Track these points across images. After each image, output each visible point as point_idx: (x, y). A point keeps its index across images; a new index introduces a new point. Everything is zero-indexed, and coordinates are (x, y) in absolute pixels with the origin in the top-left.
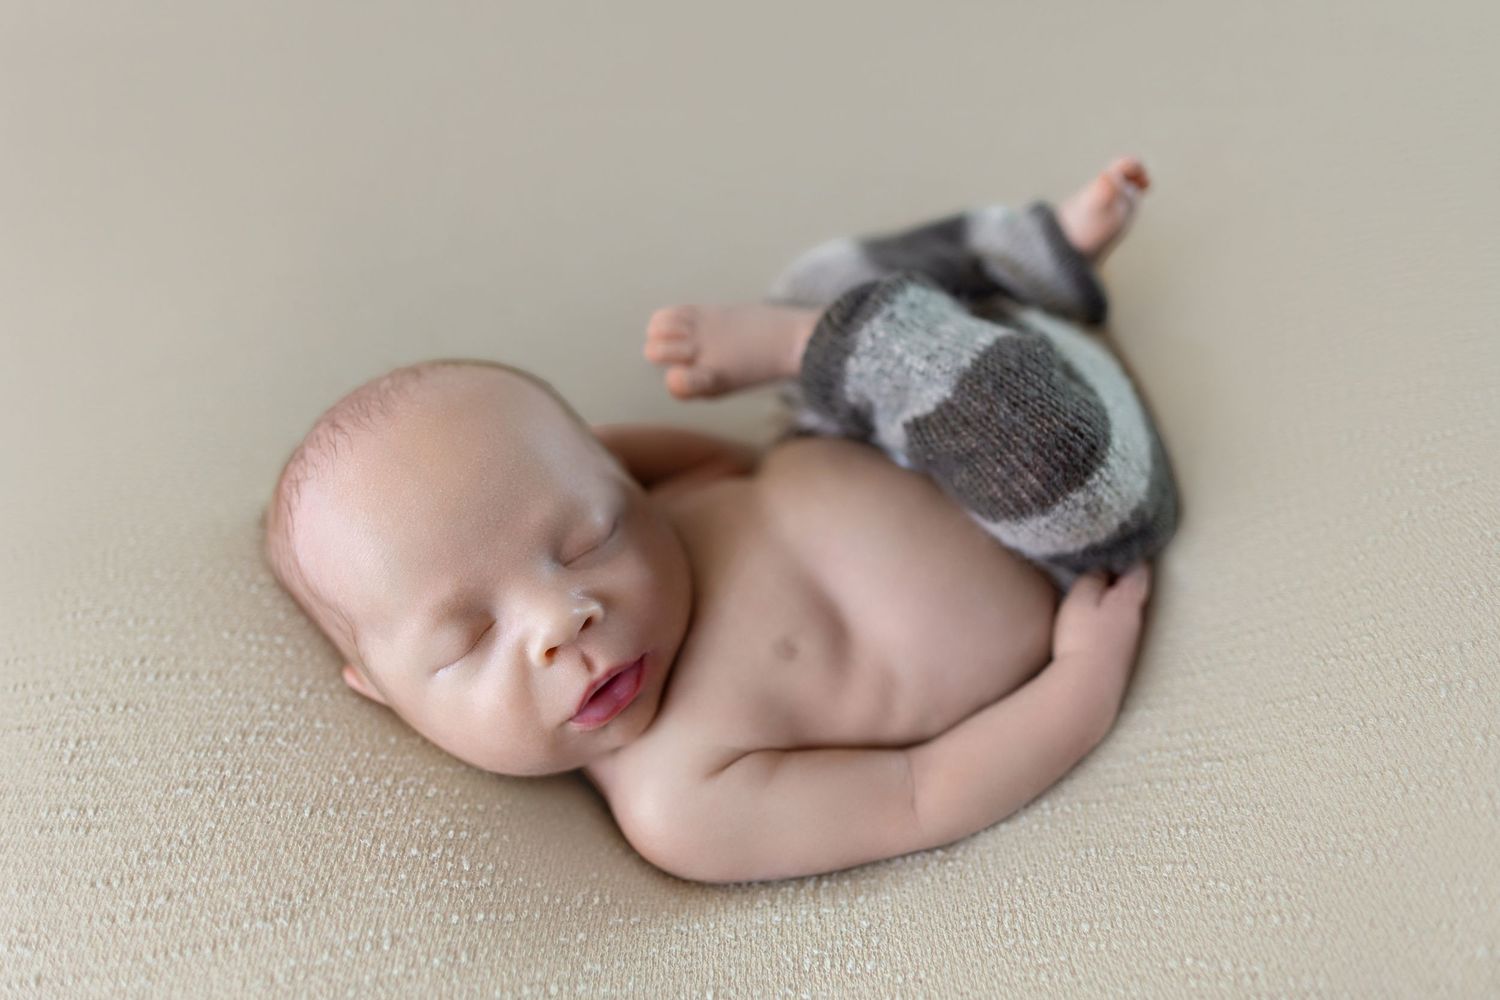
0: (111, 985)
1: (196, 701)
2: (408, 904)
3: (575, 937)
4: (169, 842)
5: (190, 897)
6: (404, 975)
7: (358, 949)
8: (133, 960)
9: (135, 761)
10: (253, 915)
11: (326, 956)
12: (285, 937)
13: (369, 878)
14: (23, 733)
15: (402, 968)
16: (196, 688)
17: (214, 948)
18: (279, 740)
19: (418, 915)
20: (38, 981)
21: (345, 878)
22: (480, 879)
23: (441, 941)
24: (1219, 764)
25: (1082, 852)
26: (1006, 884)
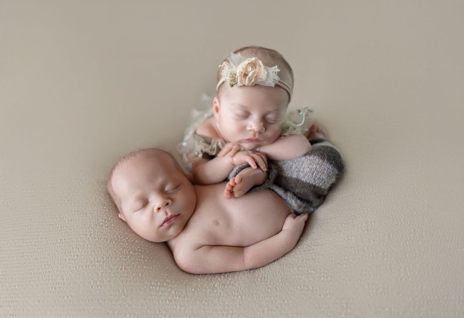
0: (64, 273)
1: (86, 219)
2: (129, 262)
3: (165, 275)
4: (79, 245)
5: (82, 256)
6: (127, 276)
7: (117, 270)
8: (69, 268)
9: (73, 230)
10: (95, 261)
11: (110, 270)
12: (102, 266)
13: (121, 256)
14: (51, 226)
15: (126, 275)
16: (86, 216)
17: (86, 267)
18: (104, 227)
19: (131, 265)
20: (49, 272)
21: (116, 256)
22: (145, 260)
23: (135, 271)
24: (316, 247)
25: (282, 266)
26: (264, 273)
